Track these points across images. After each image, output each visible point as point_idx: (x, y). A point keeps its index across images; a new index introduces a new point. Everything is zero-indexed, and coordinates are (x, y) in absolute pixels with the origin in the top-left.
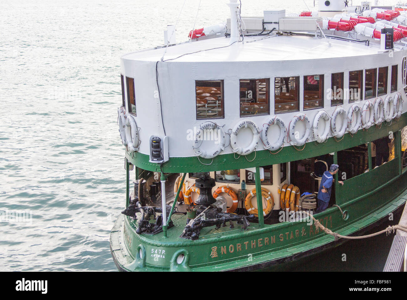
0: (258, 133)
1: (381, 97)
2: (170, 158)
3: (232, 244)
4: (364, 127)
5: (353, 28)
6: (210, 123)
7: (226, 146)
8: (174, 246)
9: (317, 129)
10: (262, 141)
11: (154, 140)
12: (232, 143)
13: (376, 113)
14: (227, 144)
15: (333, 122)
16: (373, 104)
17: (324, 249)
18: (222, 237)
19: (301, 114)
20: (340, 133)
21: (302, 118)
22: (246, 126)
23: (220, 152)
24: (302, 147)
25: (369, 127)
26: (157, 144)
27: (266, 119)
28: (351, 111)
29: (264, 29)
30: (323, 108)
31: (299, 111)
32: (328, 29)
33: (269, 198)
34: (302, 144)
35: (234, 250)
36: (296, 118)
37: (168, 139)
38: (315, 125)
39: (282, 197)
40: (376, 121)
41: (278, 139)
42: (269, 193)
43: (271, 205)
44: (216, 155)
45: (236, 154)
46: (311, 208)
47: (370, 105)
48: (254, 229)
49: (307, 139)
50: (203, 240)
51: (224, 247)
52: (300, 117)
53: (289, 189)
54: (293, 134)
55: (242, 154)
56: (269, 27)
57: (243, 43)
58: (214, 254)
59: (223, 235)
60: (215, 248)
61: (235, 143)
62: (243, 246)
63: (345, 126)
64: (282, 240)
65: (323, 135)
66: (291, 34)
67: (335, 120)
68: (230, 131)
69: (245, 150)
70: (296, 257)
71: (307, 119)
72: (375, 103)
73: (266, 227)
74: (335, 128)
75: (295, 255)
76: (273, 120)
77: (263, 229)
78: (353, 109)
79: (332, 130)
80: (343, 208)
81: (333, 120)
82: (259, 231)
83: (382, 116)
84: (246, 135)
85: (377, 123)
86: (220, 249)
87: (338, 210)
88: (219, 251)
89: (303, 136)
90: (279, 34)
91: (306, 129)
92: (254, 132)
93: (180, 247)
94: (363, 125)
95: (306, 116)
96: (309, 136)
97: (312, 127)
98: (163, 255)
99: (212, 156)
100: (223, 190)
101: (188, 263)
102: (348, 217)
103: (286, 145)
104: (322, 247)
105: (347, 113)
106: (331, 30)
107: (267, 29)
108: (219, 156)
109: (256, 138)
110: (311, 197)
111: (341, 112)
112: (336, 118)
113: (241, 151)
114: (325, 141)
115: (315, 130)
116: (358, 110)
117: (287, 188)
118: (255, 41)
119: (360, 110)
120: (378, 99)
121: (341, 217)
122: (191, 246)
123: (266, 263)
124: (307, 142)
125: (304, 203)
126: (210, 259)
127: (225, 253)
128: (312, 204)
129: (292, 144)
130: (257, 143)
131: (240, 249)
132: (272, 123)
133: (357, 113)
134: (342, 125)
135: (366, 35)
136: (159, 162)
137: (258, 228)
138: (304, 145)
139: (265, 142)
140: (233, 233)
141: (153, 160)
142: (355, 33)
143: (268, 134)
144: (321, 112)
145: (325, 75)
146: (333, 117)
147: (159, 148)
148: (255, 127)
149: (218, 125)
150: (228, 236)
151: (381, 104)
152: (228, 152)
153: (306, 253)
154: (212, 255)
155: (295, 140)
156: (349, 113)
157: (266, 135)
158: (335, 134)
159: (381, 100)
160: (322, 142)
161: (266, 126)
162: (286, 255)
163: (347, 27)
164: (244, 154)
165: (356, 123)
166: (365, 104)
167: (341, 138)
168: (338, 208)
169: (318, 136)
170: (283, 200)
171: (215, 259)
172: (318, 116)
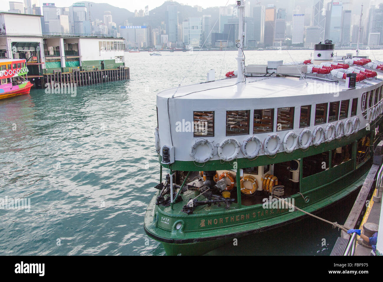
0: (239, 147)
1: (342, 120)
2: (175, 161)
3: (217, 219)
4: (326, 141)
5: (330, 72)
6: (203, 140)
7: (214, 155)
8: (175, 218)
9: (286, 144)
10: (242, 153)
11: (164, 149)
12: (219, 153)
13: (336, 131)
14: (215, 154)
15: (300, 139)
16: (334, 125)
17: (286, 224)
18: (209, 214)
19: (274, 134)
20: (305, 145)
21: (274, 137)
22: (230, 142)
23: (210, 159)
24: (273, 156)
25: (330, 141)
26: (166, 152)
27: (246, 137)
28: (316, 131)
29: (267, 73)
30: (293, 129)
31: (273, 132)
32: (312, 73)
33: (255, 183)
34: (273, 154)
35: (218, 222)
36: (269, 137)
37: (174, 149)
38: (285, 141)
39: (264, 183)
40: (336, 136)
41: (255, 151)
42: (255, 180)
43: (256, 187)
44: (207, 161)
45: (221, 160)
46: (280, 195)
47: (332, 126)
48: (234, 209)
49: (278, 151)
50: (195, 215)
51: (210, 220)
52: (273, 136)
53: (269, 178)
54: (266, 148)
55: (226, 161)
56: (271, 72)
57: (245, 83)
58: (203, 224)
59: (210, 212)
60: (203, 221)
61: (221, 153)
62: (224, 219)
63: (310, 141)
64: (255, 217)
65: (291, 148)
66: (286, 76)
67: (302, 138)
68: (218, 145)
69: (228, 158)
70: (263, 229)
71: (278, 137)
72: (337, 124)
73: (243, 208)
74: (301, 143)
75: (262, 228)
76: (251, 138)
77: (240, 209)
78: (318, 129)
79: (299, 143)
80: (305, 195)
81: (300, 138)
82: (237, 211)
83: (342, 133)
84: (229, 148)
85: (337, 138)
86: (207, 221)
87: (301, 196)
88: (206, 222)
89: (275, 149)
90: (278, 76)
91: (277, 144)
92: (236, 146)
93: (179, 218)
94: (325, 139)
95: (278, 135)
96: (279, 149)
97: (283, 142)
98: (168, 222)
99: (204, 162)
100: (225, 175)
101: (184, 229)
102: (309, 200)
103: (261, 154)
104: (285, 223)
105: (312, 132)
106: (314, 73)
107: (269, 73)
108: (209, 161)
109: (237, 151)
110: (280, 187)
111: (307, 132)
112: (302, 136)
113: (225, 159)
114: (293, 152)
115: (285, 145)
116: (321, 130)
117: (268, 177)
118: (256, 81)
119: (323, 130)
120: (339, 122)
121: (303, 201)
122: (187, 218)
123: (240, 233)
124: (278, 152)
125: (274, 191)
126: (200, 227)
127: (211, 224)
128: (281, 192)
129: (266, 154)
130: (238, 154)
131: (222, 222)
132: (250, 140)
133: (321, 132)
134: (308, 140)
135: (338, 77)
136: (167, 164)
137: (237, 208)
138: (275, 154)
139: (244, 153)
140: (218, 211)
141: (163, 162)
142: (331, 76)
143: (246, 148)
144: (290, 132)
145: (295, 107)
146: (300, 136)
147: (167, 154)
148: (237, 143)
149: (209, 141)
150: (214, 213)
151: (341, 125)
152: (216, 158)
153: (272, 226)
154: (201, 225)
155: (268, 152)
156: (314, 132)
157: (245, 149)
158: (301, 147)
159: (341, 123)
160: (290, 152)
161: (245, 142)
162: (255, 228)
163: (325, 71)
164: (227, 160)
165: (320, 138)
166: (328, 126)
167: (306, 149)
168: (301, 195)
169: (287, 148)
170: (265, 185)
171: (203, 228)
172: (287, 135)
